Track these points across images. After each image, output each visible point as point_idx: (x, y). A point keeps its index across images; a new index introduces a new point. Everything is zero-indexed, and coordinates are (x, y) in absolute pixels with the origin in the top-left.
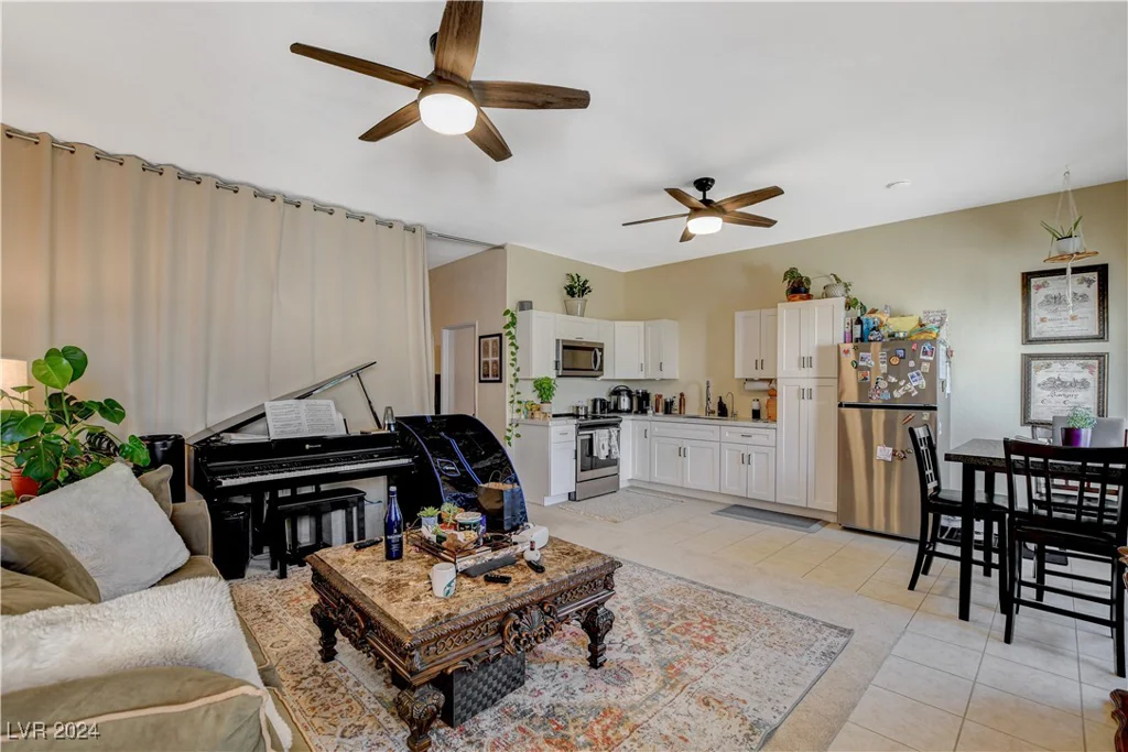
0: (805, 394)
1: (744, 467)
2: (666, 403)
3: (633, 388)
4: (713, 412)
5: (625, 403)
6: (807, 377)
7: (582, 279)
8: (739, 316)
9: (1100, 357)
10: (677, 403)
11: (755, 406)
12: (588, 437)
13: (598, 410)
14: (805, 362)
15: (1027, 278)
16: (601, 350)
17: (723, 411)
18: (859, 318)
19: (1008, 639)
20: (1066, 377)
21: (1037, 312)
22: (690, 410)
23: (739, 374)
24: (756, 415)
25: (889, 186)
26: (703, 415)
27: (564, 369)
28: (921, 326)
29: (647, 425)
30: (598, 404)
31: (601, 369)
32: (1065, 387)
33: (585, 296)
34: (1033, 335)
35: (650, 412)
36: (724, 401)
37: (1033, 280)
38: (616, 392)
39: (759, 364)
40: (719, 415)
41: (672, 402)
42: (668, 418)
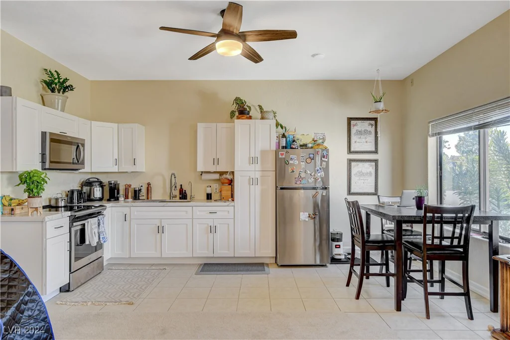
0: (252, 182)
1: (211, 235)
2: (135, 191)
3: (105, 180)
4: (175, 197)
5: (97, 192)
6: (255, 171)
7: (63, 77)
8: (201, 127)
9: (376, 161)
10: (144, 192)
11: (209, 191)
12: (80, 227)
13: (75, 200)
14: (253, 160)
15: (350, 120)
16: (83, 145)
17: (183, 196)
18: (284, 134)
19: (428, 317)
20: (364, 171)
21: (354, 138)
22: (155, 195)
23: (200, 168)
24: (209, 197)
25: (313, 56)
26: (168, 199)
27: (51, 162)
28: (315, 141)
29: (126, 210)
30: (75, 194)
31: (83, 163)
32: (364, 175)
33: (66, 94)
34: (352, 149)
35: (122, 199)
36: (184, 188)
37: (352, 122)
38: (89, 183)
39: (216, 161)
40: (180, 198)
41: (140, 190)
42: (138, 203)
